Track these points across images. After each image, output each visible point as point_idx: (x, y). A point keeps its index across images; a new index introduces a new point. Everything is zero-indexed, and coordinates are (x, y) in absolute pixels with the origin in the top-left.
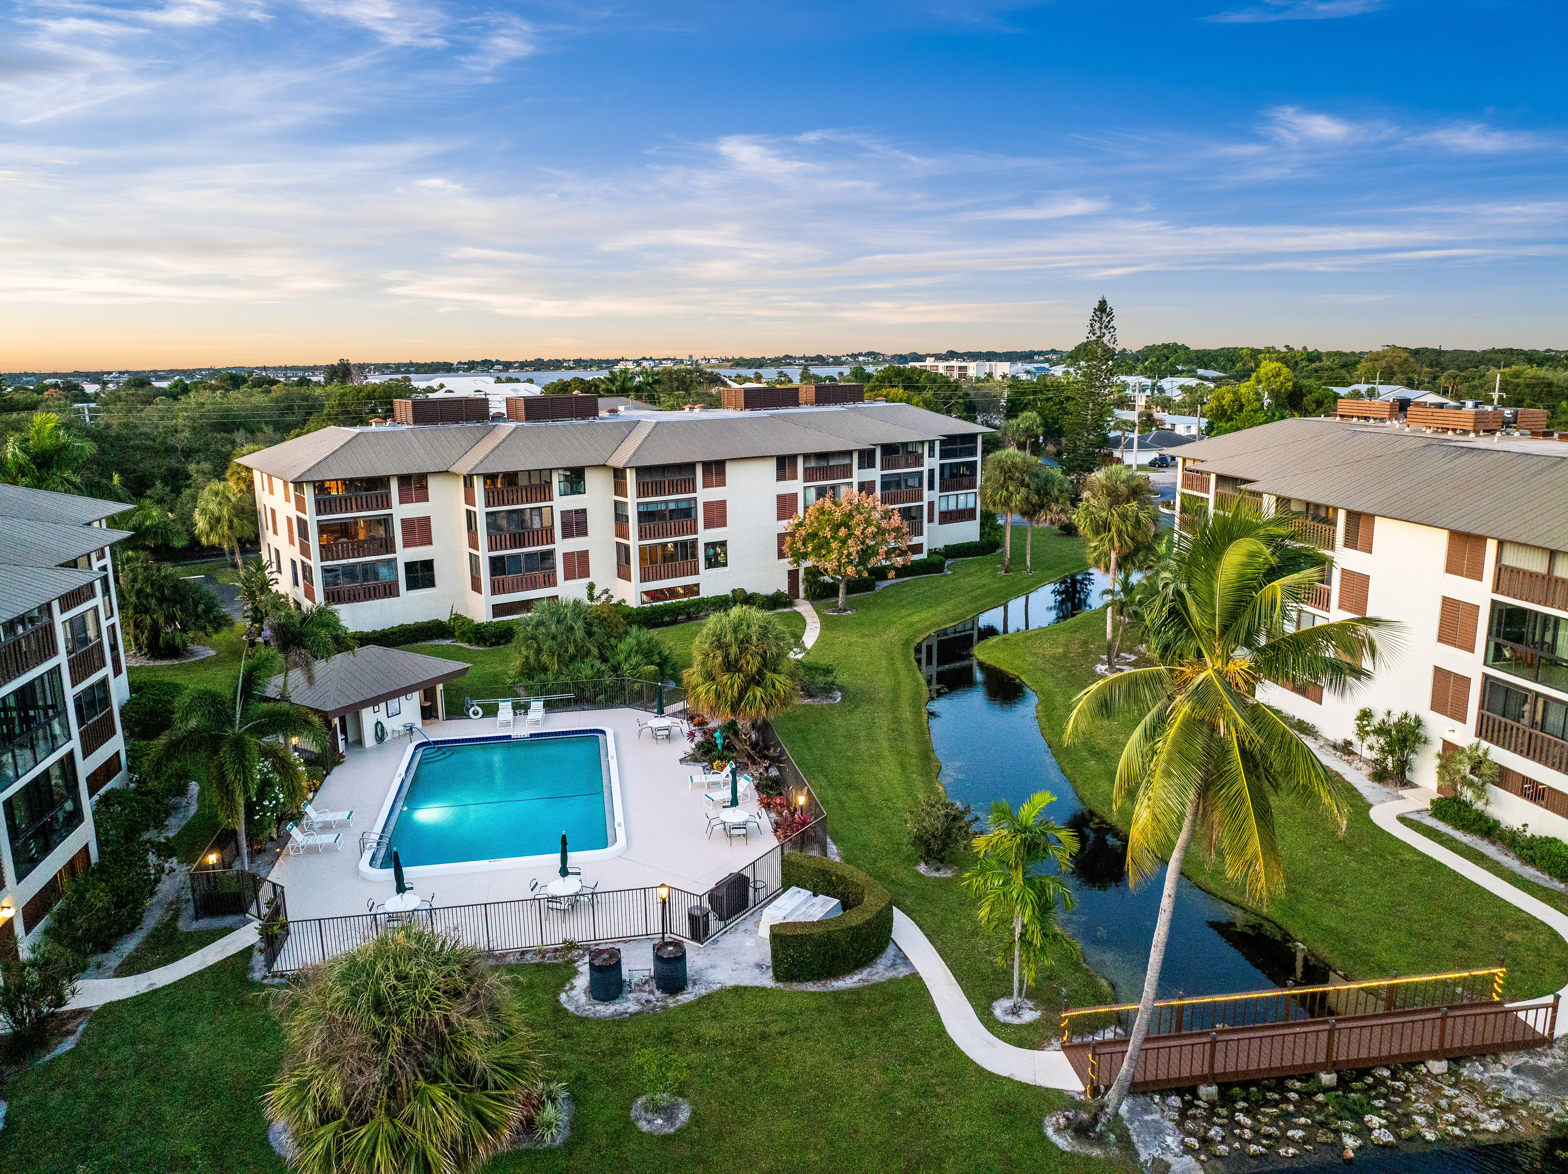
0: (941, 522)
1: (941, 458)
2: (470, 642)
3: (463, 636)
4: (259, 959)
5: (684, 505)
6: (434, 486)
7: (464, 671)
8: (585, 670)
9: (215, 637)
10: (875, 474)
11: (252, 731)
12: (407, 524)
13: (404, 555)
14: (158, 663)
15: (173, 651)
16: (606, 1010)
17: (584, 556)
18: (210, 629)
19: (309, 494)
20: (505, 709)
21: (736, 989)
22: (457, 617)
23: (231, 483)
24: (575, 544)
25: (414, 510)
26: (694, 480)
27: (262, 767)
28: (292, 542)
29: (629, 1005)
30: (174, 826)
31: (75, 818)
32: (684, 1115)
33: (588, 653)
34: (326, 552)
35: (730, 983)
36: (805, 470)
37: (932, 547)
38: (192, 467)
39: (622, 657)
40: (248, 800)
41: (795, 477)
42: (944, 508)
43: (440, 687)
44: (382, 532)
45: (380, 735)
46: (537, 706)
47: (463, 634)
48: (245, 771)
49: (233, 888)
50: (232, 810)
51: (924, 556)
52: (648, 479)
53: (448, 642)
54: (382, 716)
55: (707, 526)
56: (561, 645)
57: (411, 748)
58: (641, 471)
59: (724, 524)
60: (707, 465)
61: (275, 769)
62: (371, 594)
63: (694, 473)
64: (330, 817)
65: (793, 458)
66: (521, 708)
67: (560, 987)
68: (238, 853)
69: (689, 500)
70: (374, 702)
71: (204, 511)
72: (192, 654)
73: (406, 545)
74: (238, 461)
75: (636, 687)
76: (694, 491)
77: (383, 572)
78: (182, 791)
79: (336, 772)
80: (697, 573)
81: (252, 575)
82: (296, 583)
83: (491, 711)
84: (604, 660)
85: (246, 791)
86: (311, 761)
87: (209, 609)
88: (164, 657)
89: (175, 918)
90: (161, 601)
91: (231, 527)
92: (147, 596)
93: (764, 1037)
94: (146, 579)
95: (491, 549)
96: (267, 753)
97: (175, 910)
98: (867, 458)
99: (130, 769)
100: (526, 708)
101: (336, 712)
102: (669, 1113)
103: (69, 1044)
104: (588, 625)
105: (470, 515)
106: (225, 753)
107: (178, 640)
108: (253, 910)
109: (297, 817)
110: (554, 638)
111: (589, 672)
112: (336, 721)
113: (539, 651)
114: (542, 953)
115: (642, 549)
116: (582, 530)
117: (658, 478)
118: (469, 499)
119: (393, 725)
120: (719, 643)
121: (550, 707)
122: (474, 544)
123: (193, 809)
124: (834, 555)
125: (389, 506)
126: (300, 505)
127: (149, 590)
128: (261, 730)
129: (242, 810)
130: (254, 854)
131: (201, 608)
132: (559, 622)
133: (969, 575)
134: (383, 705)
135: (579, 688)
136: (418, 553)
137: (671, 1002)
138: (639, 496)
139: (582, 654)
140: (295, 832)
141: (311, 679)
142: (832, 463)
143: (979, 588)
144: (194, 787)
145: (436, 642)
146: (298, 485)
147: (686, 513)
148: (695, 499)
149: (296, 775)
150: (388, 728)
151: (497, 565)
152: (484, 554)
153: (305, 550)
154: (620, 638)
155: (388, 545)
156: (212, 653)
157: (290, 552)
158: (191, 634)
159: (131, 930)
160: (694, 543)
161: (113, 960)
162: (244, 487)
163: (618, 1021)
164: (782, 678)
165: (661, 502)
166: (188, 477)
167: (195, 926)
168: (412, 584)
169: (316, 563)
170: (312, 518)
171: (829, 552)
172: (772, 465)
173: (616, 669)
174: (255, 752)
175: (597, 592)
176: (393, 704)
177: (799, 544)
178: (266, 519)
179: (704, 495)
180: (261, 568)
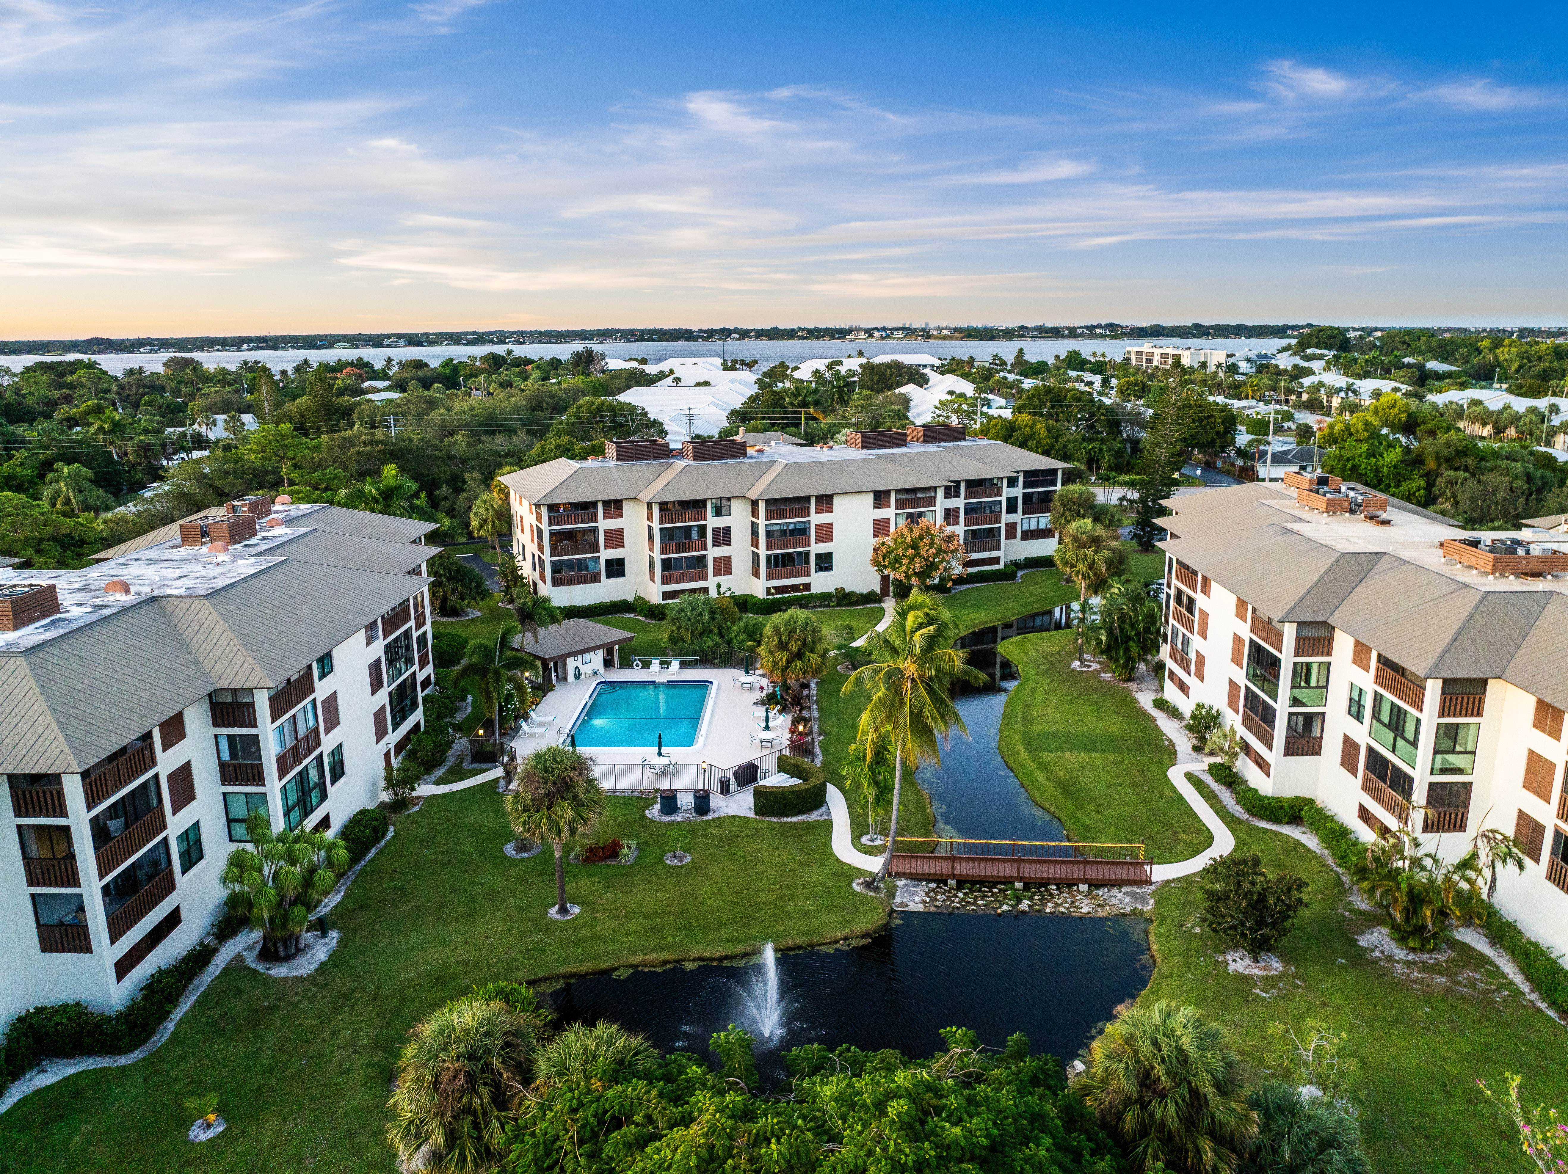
0: (1023, 539)
1: (1024, 488)
2: (645, 616)
3: (641, 613)
4: (502, 783)
5: (801, 526)
6: (627, 507)
7: (631, 639)
8: (708, 643)
9: (481, 603)
10: (960, 503)
11: (504, 666)
12: (607, 533)
13: (606, 554)
14: (446, 619)
15: (454, 612)
16: (666, 819)
17: (728, 560)
18: (478, 599)
19: (544, 512)
20: (655, 663)
21: (734, 816)
22: (639, 599)
23: (495, 494)
24: (722, 551)
25: (613, 524)
26: (809, 508)
27: (508, 687)
28: (533, 541)
29: (679, 818)
30: (459, 717)
31: (414, 706)
32: (688, 860)
33: (711, 631)
34: (554, 551)
35: (732, 814)
36: (897, 500)
37: (1008, 560)
38: (467, 476)
39: (733, 635)
40: (500, 704)
41: (888, 507)
42: (1025, 528)
43: (616, 647)
44: (591, 536)
45: (577, 676)
46: (675, 663)
47: (642, 611)
48: (499, 687)
49: (491, 749)
50: (491, 707)
51: (1001, 566)
52: (774, 507)
53: (632, 616)
54: (579, 663)
55: (818, 541)
56: (693, 624)
57: (595, 684)
58: (768, 502)
59: (831, 540)
60: (819, 498)
61: (515, 688)
62: (582, 580)
63: (809, 503)
64: (543, 719)
65: (887, 493)
66: (665, 664)
67: (647, 808)
68: (493, 733)
69: (805, 522)
70: (575, 654)
71: (476, 514)
72: (467, 614)
73: (607, 547)
74: (499, 478)
75: (740, 655)
76: (809, 516)
77: (591, 565)
78: (463, 699)
79: (550, 694)
80: (809, 575)
81: (506, 562)
82: (534, 569)
83: (646, 665)
84: (722, 637)
85: (499, 698)
86: (536, 687)
87: (478, 585)
88: (449, 616)
89: (462, 762)
90: (449, 580)
91: (493, 526)
92: (441, 575)
93: (738, 836)
94: (441, 564)
95: (662, 553)
96: (511, 680)
97: (461, 758)
98: (952, 491)
99: (436, 684)
100: (668, 664)
101: (551, 659)
102: (681, 859)
103: (417, 808)
104: (713, 612)
105: (650, 528)
106: (490, 677)
107: (458, 606)
108: (500, 761)
109: (526, 717)
110: (689, 620)
111: (711, 644)
112: (552, 664)
113: (679, 628)
114: (642, 792)
115: (768, 557)
116: (728, 542)
117: (782, 507)
118: (650, 518)
119: (585, 669)
120: (777, 632)
121: (684, 664)
122: (651, 549)
123: (469, 710)
124: (904, 568)
125: (596, 521)
126: (539, 518)
127: (442, 572)
128: (509, 666)
129: (497, 709)
130: (502, 735)
131: (473, 585)
132: (693, 610)
133: (1035, 583)
134: (580, 657)
135: (703, 653)
136: (614, 554)
137: (700, 819)
138: (767, 519)
139: (706, 631)
140: (524, 724)
141: (536, 640)
142: (919, 495)
143: (1035, 595)
144: (470, 698)
145: (624, 615)
146: (538, 506)
147: (802, 532)
148: (809, 522)
149: (526, 693)
150: (582, 671)
151: (667, 565)
152: (658, 557)
153: (541, 548)
154: (734, 622)
155: (595, 548)
156: (479, 614)
157: (532, 548)
158: (466, 602)
159: (440, 764)
160: (807, 554)
161: (433, 778)
162: (503, 496)
163: (670, 824)
164: (814, 656)
165: (783, 524)
166: (465, 482)
167: (471, 766)
168: (609, 575)
169: (547, 558)
170: (546, 528)
171: (901, 566)
172: (870, 498)
173: (729, 643)
174: (504, 677)
175: (722, 590)
176: (586, 656)
177: (881, 559)
178: (516, 521)
179: (816, 519)
180: (512, 558)
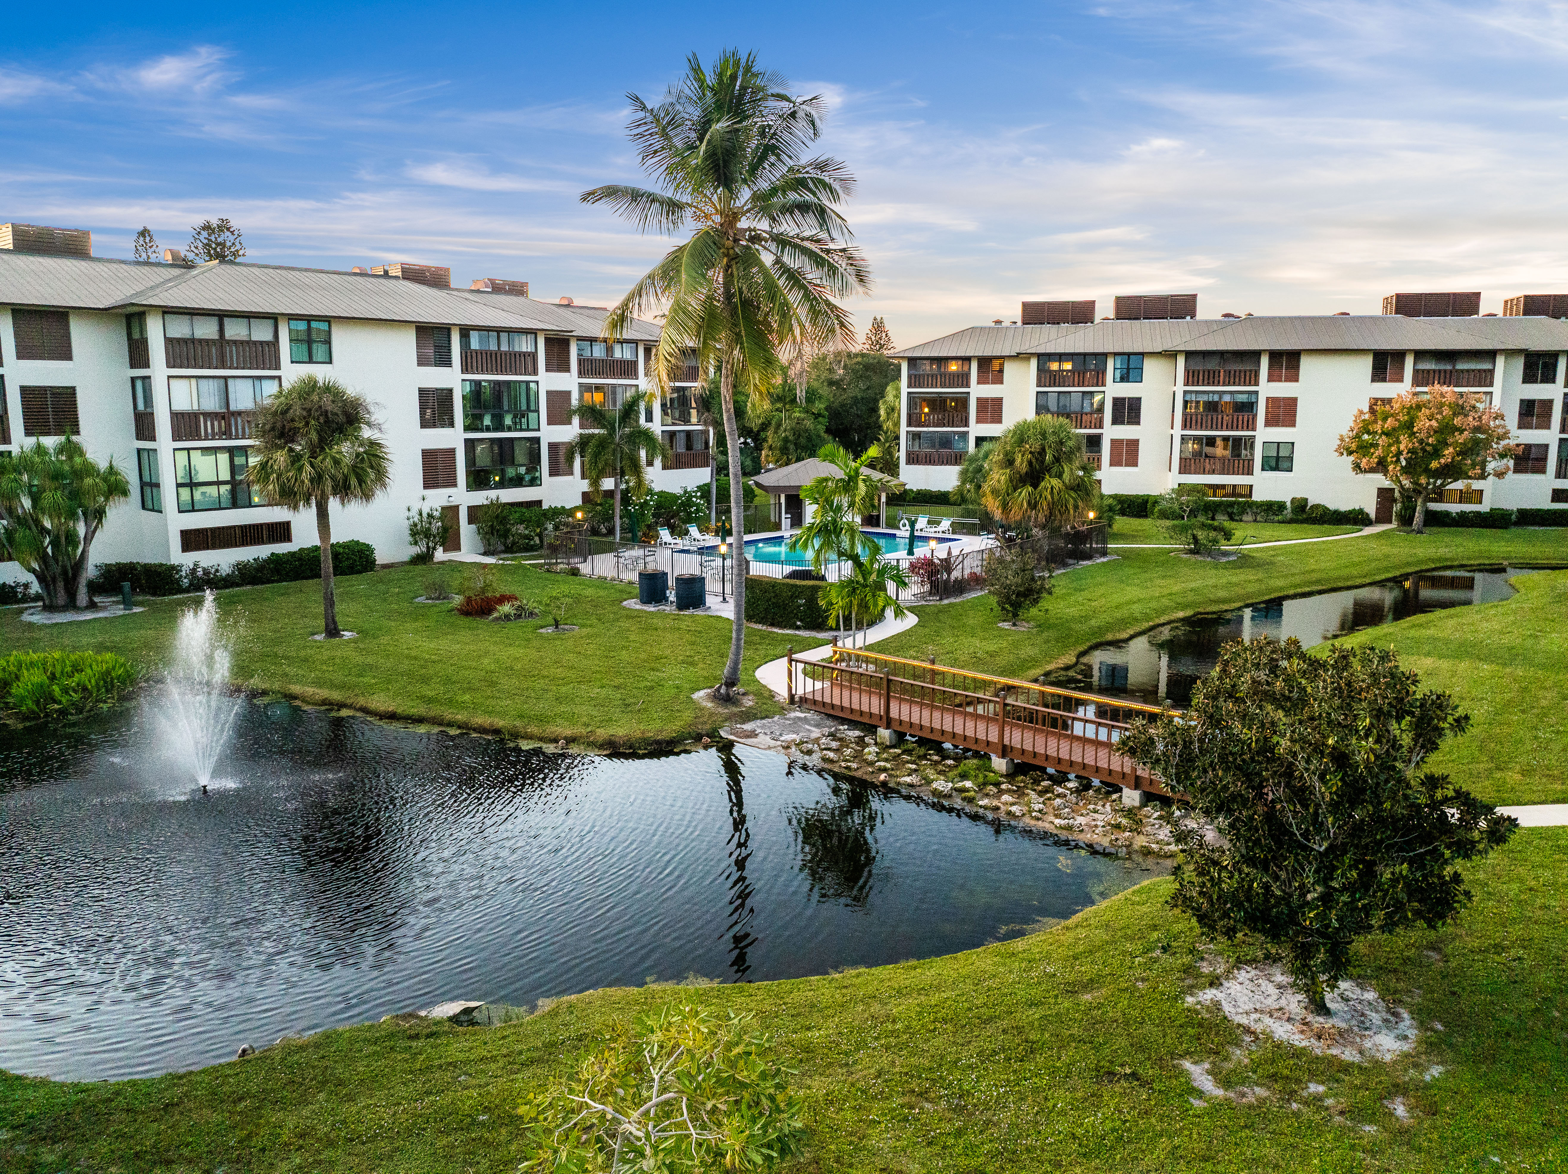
5: (1242, 398)
6: (1009, 369)
10: (1554, 392)
12: (981, 402)
13: (976, 429)
17: (1133, 444)
19: (904, 368)
20: (922, 522)
21: (715, 616)
24: (1125, 432)
25: (989, 390)
26: (1257, 374)
29: (652, 608)
34: (913, 420)
35: (719, 614)
36: (1416, 372)
41: (1401, 380)
44: (960, 408)
46: (946, 524)
52: (1199, 366)
55: (1268, 423)
58: (1192, 356)
59: (1293, 424)
60: (1275, 355)
62: (944, 461)
63: (1258, 363)
65: (1399, 356)
66: (934, 524)
69: (1250, 393)
73: (978, 421)
76: (1257, 383)
77: (957, 441)
80: (1250, 473)
116: (1134, 419)
117: (1212, 366)
125: (968, 386)
136: (988, 430)
137: (674, 612)
138: (1188, 384)
142: (1460, 366)
147: (1247, 407)
148: (1257, 393)
155: (963, 420)
160: (1251, 440)
163: (632, 610)
165: (1214, 392)
169: (902, 430)
170: (905, 390)
172: (1366, 364)
179: (1268, 389)
